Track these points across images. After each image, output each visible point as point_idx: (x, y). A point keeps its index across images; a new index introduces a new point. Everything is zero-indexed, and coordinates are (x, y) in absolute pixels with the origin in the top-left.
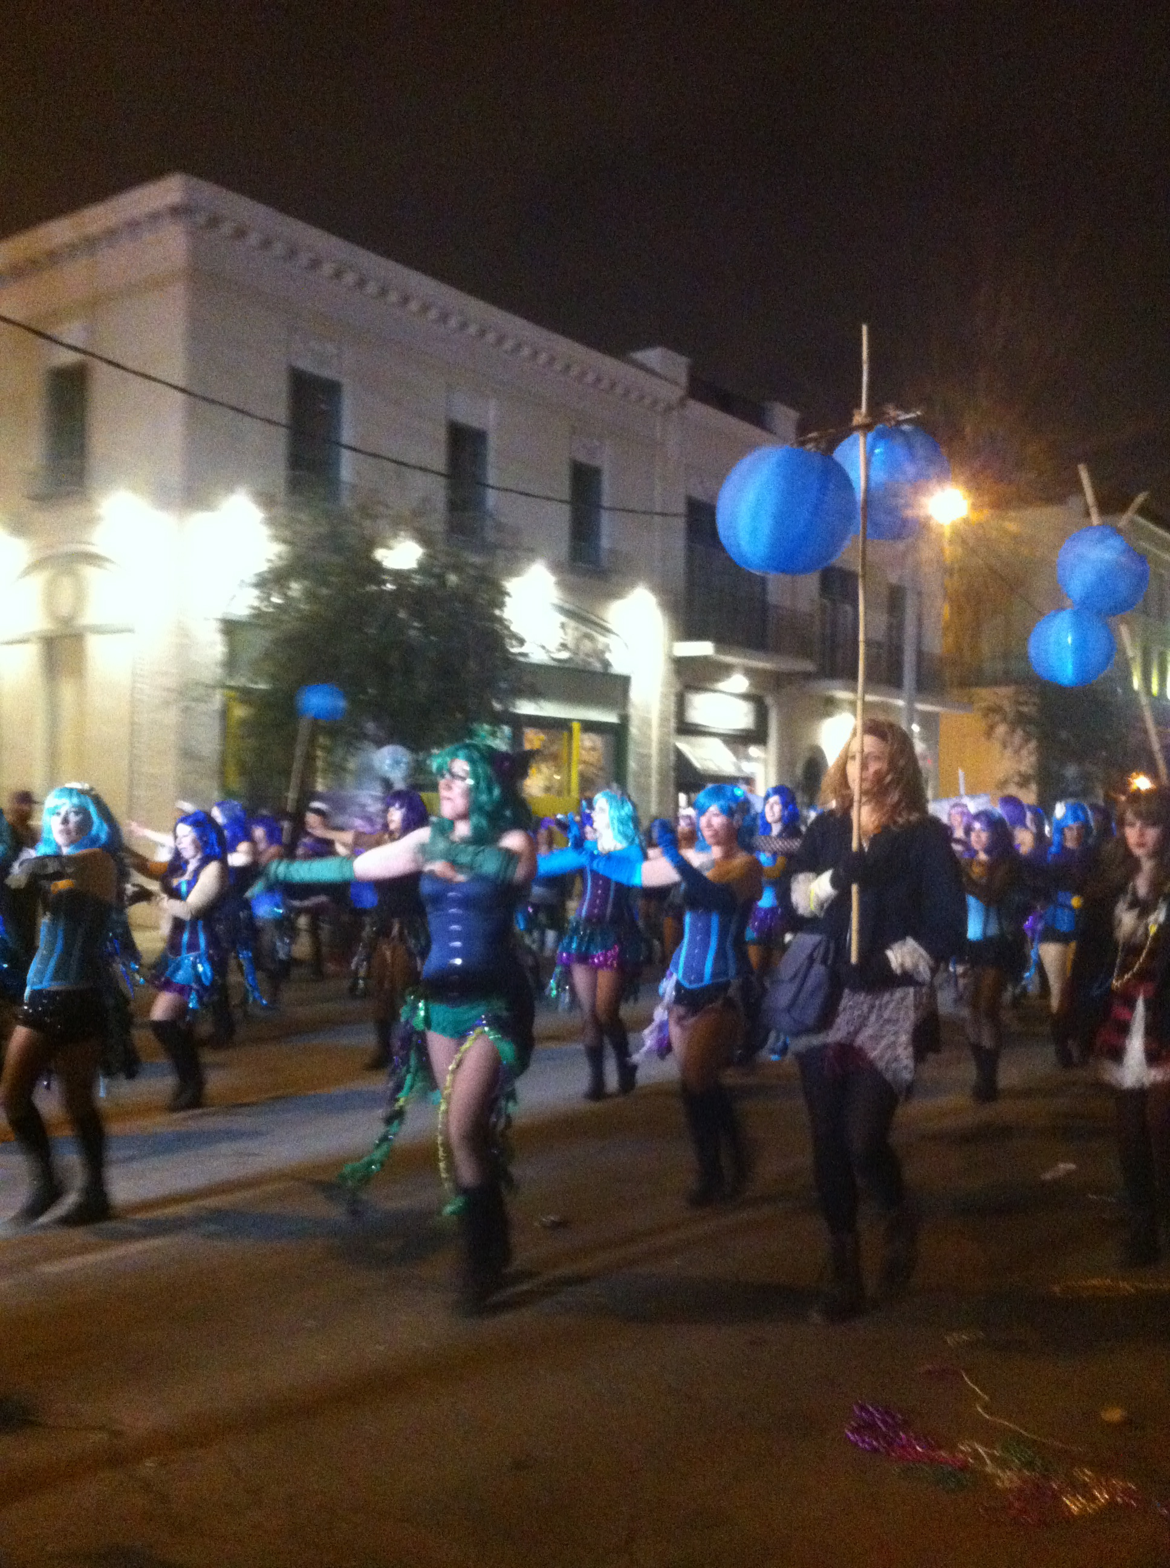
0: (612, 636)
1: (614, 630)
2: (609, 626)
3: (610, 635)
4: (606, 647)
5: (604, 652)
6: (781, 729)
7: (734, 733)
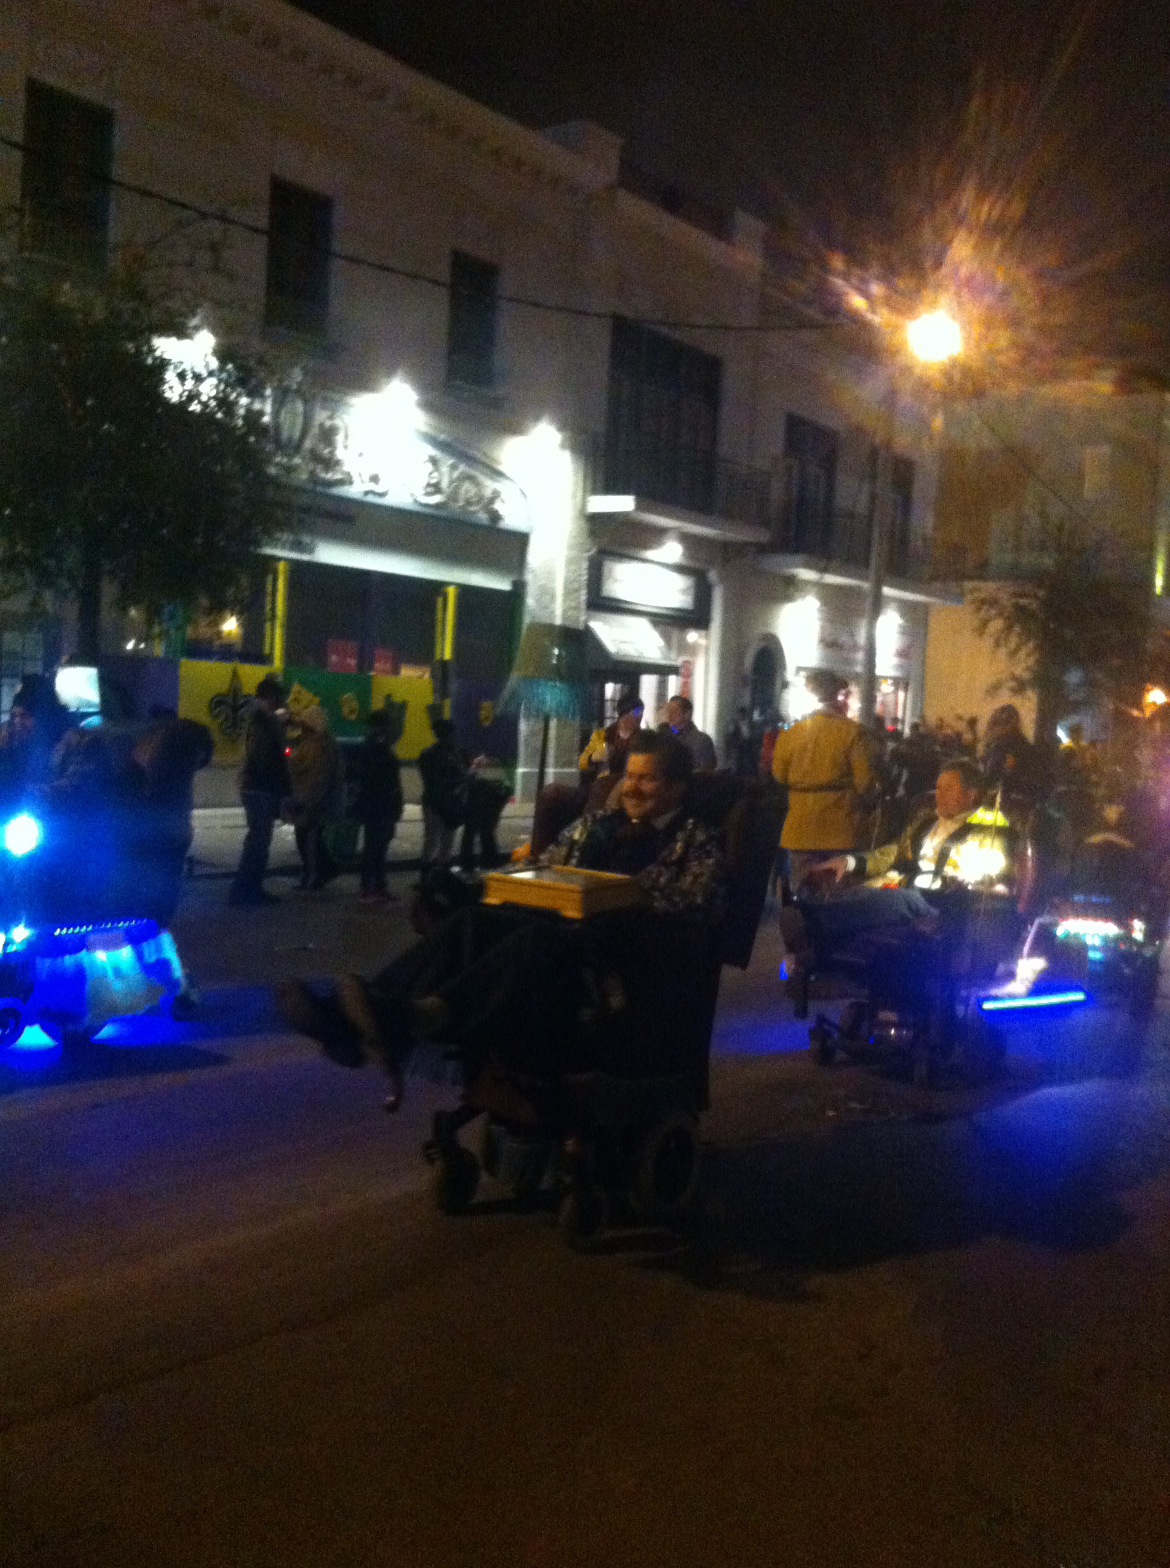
0: (506, 482)
1: (508, 474)
2: (501, 468)
3: (501, 479)
4: (496, 495)
5: (492, 500)
6: (726, 611)
7: (670, 612)
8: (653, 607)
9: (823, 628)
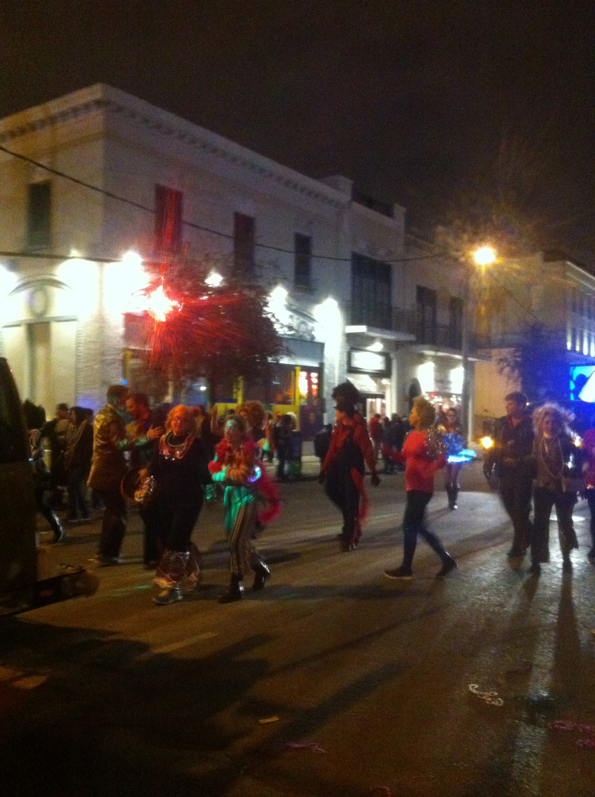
1: (316, 319)
2: (314, 317)
3: (314, 322)
4: (313, 329)
5: (311, 331)
6: (398, 370)
7: (375, 372)
8: (370, 370)
9: (435, 375)
